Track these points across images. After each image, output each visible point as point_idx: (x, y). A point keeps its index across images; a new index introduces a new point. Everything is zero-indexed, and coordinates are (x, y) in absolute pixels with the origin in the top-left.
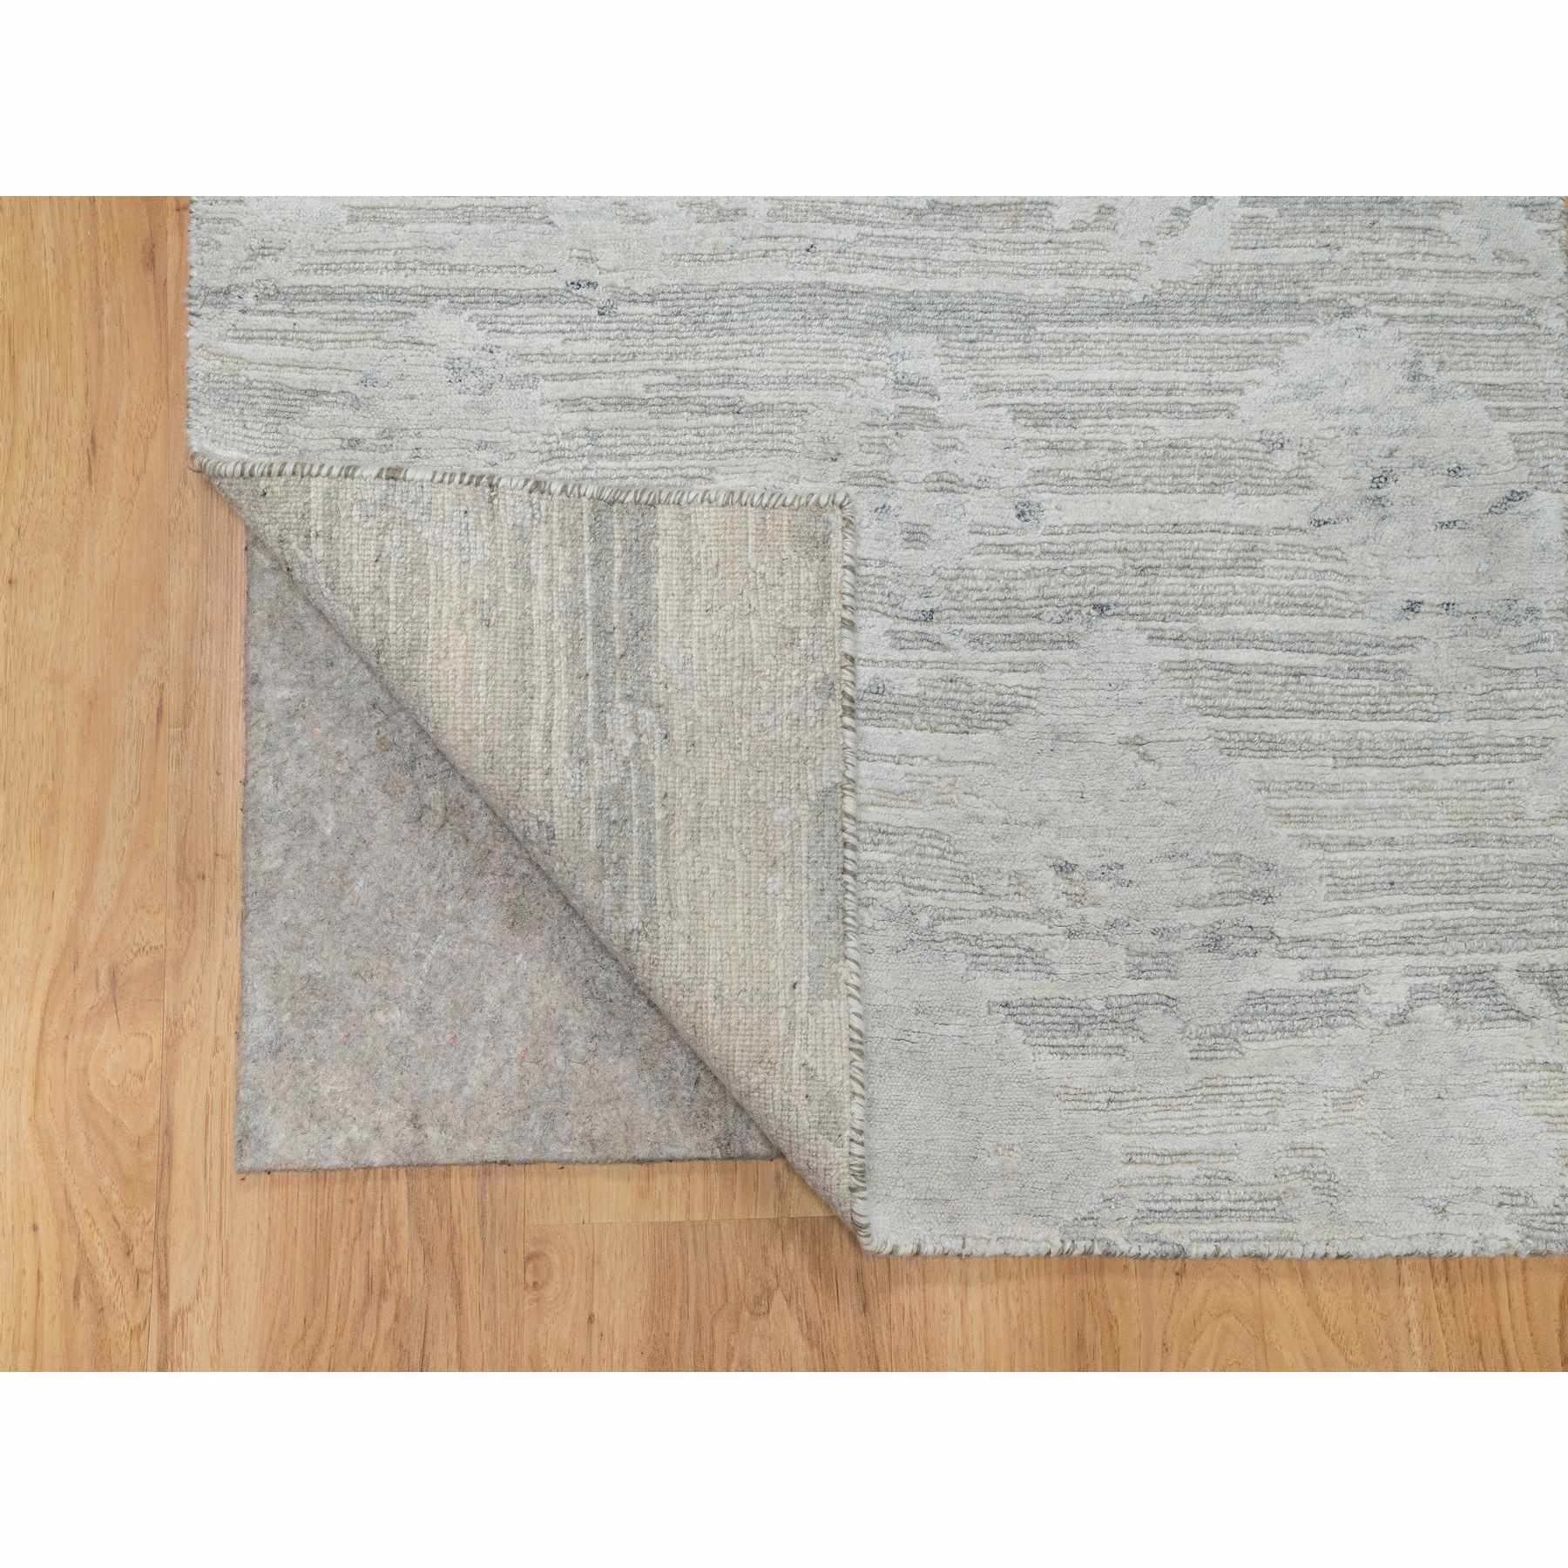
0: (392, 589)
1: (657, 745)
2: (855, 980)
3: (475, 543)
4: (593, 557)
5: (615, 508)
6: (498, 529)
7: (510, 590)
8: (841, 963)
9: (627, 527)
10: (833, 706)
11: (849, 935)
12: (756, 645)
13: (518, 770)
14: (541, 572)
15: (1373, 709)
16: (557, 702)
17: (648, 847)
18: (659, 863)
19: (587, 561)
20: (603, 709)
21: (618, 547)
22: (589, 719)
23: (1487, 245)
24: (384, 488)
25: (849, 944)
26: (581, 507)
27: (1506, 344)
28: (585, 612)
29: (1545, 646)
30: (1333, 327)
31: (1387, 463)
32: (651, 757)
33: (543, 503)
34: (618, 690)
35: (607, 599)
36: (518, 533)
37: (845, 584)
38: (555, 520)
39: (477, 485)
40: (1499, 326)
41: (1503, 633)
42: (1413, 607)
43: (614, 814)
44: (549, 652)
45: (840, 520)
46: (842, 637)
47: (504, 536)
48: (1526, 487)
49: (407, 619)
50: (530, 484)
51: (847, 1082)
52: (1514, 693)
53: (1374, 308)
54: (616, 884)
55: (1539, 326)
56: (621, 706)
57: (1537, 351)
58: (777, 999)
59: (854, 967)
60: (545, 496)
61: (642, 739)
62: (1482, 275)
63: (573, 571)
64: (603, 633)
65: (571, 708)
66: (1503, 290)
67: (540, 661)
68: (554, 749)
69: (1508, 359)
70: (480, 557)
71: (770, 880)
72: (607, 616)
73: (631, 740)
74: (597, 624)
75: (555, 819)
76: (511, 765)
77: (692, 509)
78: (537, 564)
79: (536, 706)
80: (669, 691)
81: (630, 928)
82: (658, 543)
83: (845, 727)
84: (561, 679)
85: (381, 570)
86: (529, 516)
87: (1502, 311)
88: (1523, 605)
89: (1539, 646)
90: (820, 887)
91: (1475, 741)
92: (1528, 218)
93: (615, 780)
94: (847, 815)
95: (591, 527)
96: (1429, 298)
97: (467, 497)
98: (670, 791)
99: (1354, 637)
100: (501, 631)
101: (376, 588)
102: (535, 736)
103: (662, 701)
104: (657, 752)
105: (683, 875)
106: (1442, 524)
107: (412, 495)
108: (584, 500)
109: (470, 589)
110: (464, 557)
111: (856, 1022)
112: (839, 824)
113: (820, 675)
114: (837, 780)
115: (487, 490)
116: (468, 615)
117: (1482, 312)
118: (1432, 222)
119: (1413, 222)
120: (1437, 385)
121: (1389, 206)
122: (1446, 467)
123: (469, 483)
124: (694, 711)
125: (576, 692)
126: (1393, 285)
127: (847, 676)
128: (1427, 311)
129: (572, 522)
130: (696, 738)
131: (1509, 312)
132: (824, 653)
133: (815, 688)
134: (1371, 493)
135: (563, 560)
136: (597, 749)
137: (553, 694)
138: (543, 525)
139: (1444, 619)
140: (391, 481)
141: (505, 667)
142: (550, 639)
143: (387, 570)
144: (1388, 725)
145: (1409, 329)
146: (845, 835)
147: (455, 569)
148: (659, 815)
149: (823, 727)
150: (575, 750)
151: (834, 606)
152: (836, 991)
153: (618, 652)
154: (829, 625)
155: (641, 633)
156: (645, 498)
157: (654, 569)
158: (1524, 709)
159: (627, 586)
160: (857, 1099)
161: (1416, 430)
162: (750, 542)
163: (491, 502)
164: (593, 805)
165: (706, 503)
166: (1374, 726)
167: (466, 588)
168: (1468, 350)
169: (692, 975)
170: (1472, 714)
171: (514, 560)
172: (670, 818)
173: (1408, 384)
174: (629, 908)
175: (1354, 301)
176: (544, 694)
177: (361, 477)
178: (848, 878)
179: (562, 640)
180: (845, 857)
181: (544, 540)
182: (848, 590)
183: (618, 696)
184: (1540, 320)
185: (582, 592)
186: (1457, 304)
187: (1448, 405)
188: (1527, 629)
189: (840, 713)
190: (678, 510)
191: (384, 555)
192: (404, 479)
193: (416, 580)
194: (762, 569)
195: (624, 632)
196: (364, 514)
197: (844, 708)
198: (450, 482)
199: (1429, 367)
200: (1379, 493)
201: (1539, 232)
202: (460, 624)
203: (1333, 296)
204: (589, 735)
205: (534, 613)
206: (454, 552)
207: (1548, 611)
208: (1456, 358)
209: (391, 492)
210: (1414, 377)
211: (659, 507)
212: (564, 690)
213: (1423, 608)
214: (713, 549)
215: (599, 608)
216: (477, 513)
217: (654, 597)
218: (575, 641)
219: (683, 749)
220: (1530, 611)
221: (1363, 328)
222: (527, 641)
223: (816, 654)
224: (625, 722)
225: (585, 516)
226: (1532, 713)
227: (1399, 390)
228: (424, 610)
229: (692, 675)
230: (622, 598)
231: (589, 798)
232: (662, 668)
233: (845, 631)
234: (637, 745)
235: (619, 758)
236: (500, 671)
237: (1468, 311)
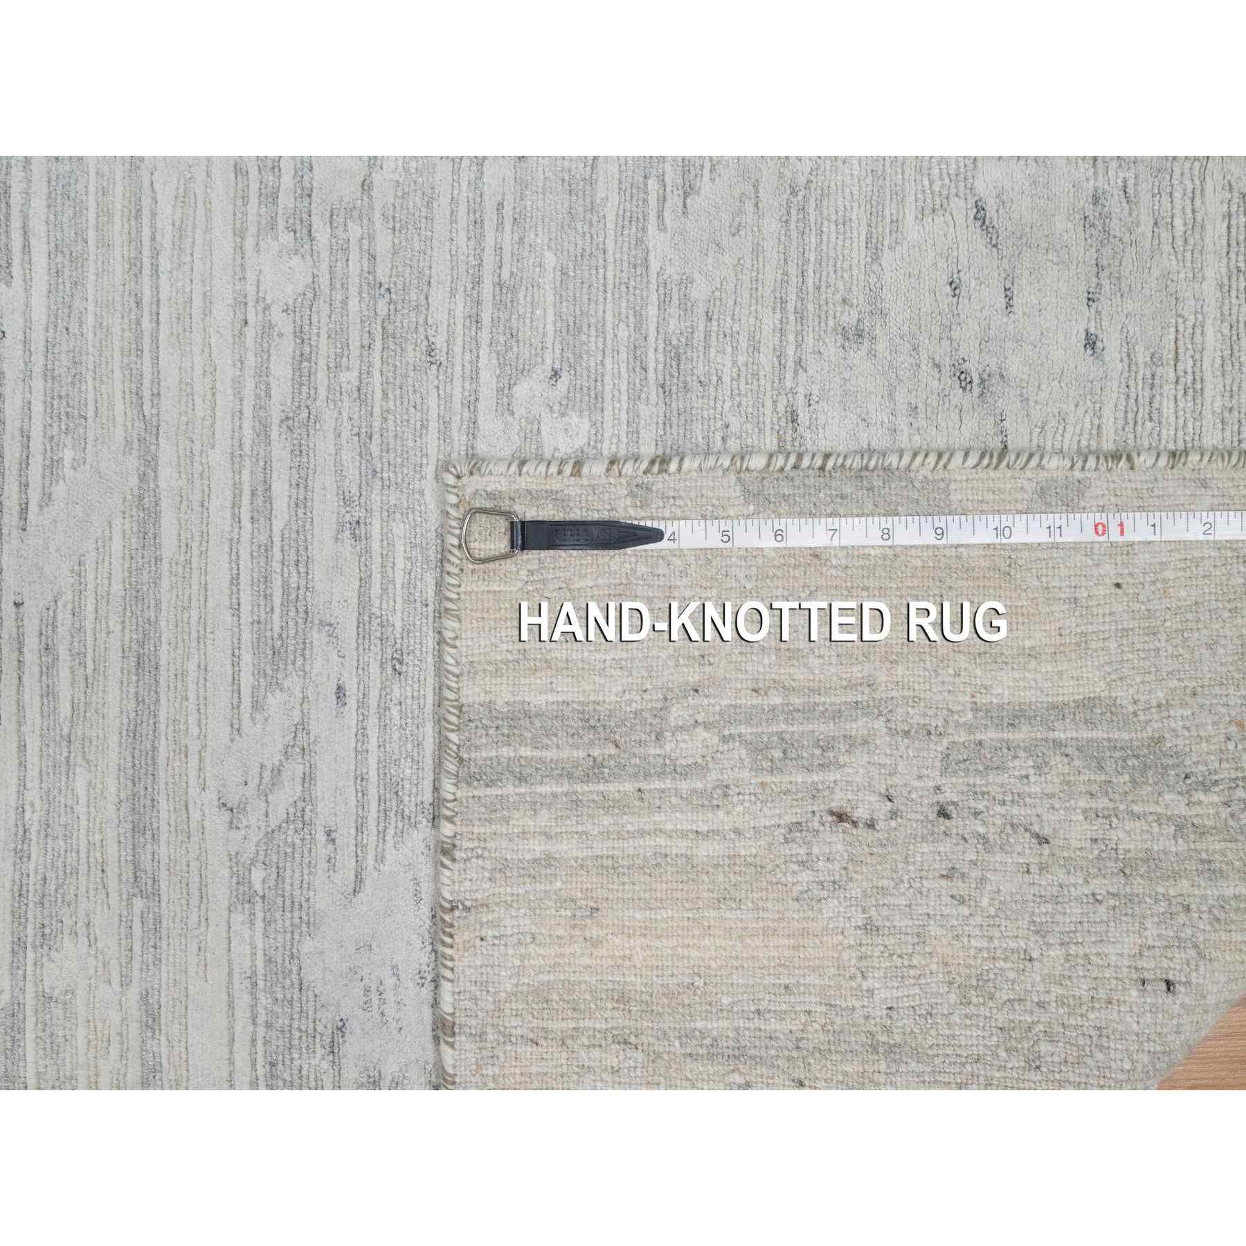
0: (564, 1025)
1: (706, 701)
2: (932, 459)
3: (513, 927)
4: (517, 782)
5: (465, 756)
6: (497, 900)
7: (559, 884)
8: (912, 475)
9: (484, 740)
10: (660, 485)
11: (886, 464)
12: (601, 581)
13: (737, 869)
14: (537, 847)
15: (1190, 392)
16: (669, 827)
17: (808, 712)
18: (823, 699)
19: (523, 790)
20: (671, 769)
21: (506, 752)
22: (684, 786)
23: (724, 243)
24: (463, 1038)
25: (894, 465)
26: (467, 797)
27: (826, 223)
28: (575, 793)
29: (1131, 183)
30: (807, 435)
31: (947, 370)
32: (717, 708)
33: (466, 844)
34: (653, 751)
35: (560, 765)
36: (498, 875)
37: (537, 473)
38: (482, 830)
39: (452, 926)
40: (807, 230)
41: (1118, 234)
42: (1091, 343)
43: (778, 754)
44: (620, 836)
45: (473, 478)
46: (591, 476)
47: (504, 891)
48: (971, 202)
49: (593, 1006)
50: (447, 862)
51: (1029, 474)
52: (1178, 222)
53: (789, 384)
54: (843, 750)
55: (809, 181)
56: (668, 747)
57: (833, 184)
58: (950, 558)
59: (919, 459)
60: (457, 843)
61: (700, 720)
62: (757, 251)
63: (535, 807)
64: (595, 770)
65: (674, 808)
66: (771, 225)
67: (630, 846)
68: (715, 827)
69: (841, 220)
70: (528, 922)
71: (834, 562)
72: (576, 765)
73: (701, 733)
74: (586, 779)
75: (782, 822)
76: (731, 876)
77: (464, 660)
78: (529, 851)
79: (674, 852)
80: (649, 687)
81: (885, 730)
82: (500, 702)
83: (679, 469)
84: (645, 822)
85: (546, 1038)
86: (480, 862)
87: (793, 226)
88: (1090, 210)
89: (1130, 191)
90: (838, 500)
91: (1224, 270)
92: (698, 193)
93: (743, 752)
94: (768, 465)
95: (487, 786)
96: (778, 316)
97: (466, 938)
98: (750, 685)
99: (1120, 414)
100: (600, 894)
101: (564, 1044)
102: (705, 850)
103: (661, 696)
104: (712, 701)
105: (833, 670)
106: (1009, 305)
107: (469, 1004)
108: (459, 795)
109: (561, 932)
110: (529, 940)
111: (972, 460)
112: (776, 475)
113: (629, 501)
114: (733, 477)
115: (457, 913)
116: (588, 934)
117: (793, 253)
118: (701, 310)
119: (699, 335)
120: (868, 308)
121: (682, 363)
122: (950, 298)
123: (451, 936)
124: (670, 656)
125: (658, 803)
126: (766, 359)
127: (628, 468)
128: (792, 317)
129: (483, 809)
130: (697, 653)
131: (794, 218)
132: (606, 496)
133: (641, 507)
134: (977, 390)
135: (522, 820)
136: (713, 776)
137: (661, 831)
138: (488, 845)
139: (1104, 304)
140: (457, 1030)
141: (637, 888)
142: (606, 835)
143: (545, 1030)
144: (1208, 376)
145: (810, 341)
146: (788, 467)
147: (542, 951)
148: (776, 699)
149: (681, 497)
150: (715, 802)
151: (558, 487)
152: (942, 485)
153: (613, 751)
154: (579, 491)
155: (592, 722)
156: (454, 719)
157: (526, 707)
158: (1193, 211)
159: (545, 741)
160: (1044, 462)
161: (913, 336)
162: (497, 589)
163: (468, 909)
164: (769, 779)
165: (458, 643)
166: (1209, 392)
167: (560, 937)
168: (831, 269)
169: (928, 658)
170: (1197, 276)
171: (528, 880)
172: (778, 685)
173: (866, 343)
174: (865, 732)
175: (781, 408)
176: (662, 841)
177: (454, 1067)
178: (830, 464)
179: (607, 821)
180: (808, 468)
181: (504, 844)
182: (542, 468)
183: (658, 752)
184: (802, 180)
185: (555, 795)
186: (785, 283)
187: (887, 295)
188: (1115, 204)
189: (666, 477)
190: (465, 678)
191: (531, 1036)
192: (453, 1014)
193: (555, 997)
194: (523, 573)
195: (592, 743)
196: (490, 1061)
197: (660, 472)
198: (452, 959)
199: (849, 318)
200: (976, 381)
201: (713, 180)
202: (596, 943)
203: (775, 433)
204: (700, 785)
205: (580, 854)
206: (523, 951)
207: (1096, 180)
208: (840, 284)
209: (468, 1031)
210: (860, 336)
211: (463, 700)
212: (657, 818)
213: (1092, 330)
214: (503, 634)
215: (570, 776)
216: (481, 924)
217: (555, 707)
218: (608, 804)
219: (708, 669)
220: (1096, 200)
221: (808, 397)
222: (610, 862)
223: (608, 507)
224: (684, 741)
225: (476, 793)
226: (1198, 202)
227: (872, 354)
228: (584, 986)
229: (633, 659)
230: (558, 746)
231: (762, 783)
232: (627, 696)
233: (585, 470)
234: (707, 726)
235: (721, 749)
236: (642, 895)
237: (793, 270)
